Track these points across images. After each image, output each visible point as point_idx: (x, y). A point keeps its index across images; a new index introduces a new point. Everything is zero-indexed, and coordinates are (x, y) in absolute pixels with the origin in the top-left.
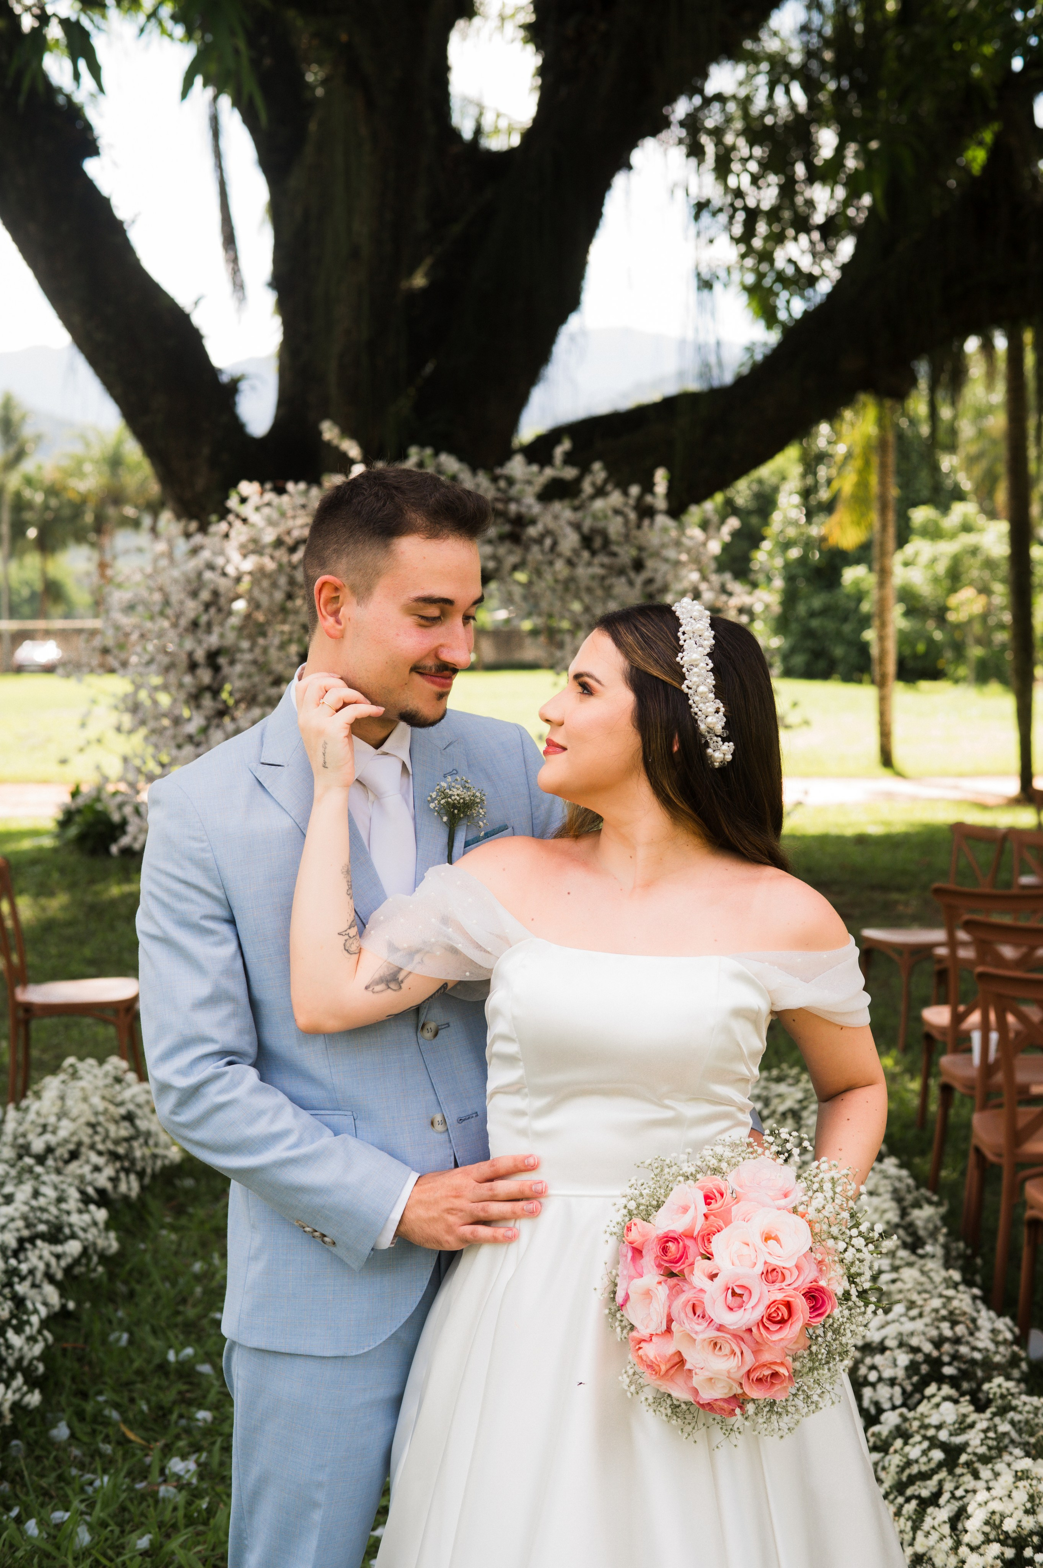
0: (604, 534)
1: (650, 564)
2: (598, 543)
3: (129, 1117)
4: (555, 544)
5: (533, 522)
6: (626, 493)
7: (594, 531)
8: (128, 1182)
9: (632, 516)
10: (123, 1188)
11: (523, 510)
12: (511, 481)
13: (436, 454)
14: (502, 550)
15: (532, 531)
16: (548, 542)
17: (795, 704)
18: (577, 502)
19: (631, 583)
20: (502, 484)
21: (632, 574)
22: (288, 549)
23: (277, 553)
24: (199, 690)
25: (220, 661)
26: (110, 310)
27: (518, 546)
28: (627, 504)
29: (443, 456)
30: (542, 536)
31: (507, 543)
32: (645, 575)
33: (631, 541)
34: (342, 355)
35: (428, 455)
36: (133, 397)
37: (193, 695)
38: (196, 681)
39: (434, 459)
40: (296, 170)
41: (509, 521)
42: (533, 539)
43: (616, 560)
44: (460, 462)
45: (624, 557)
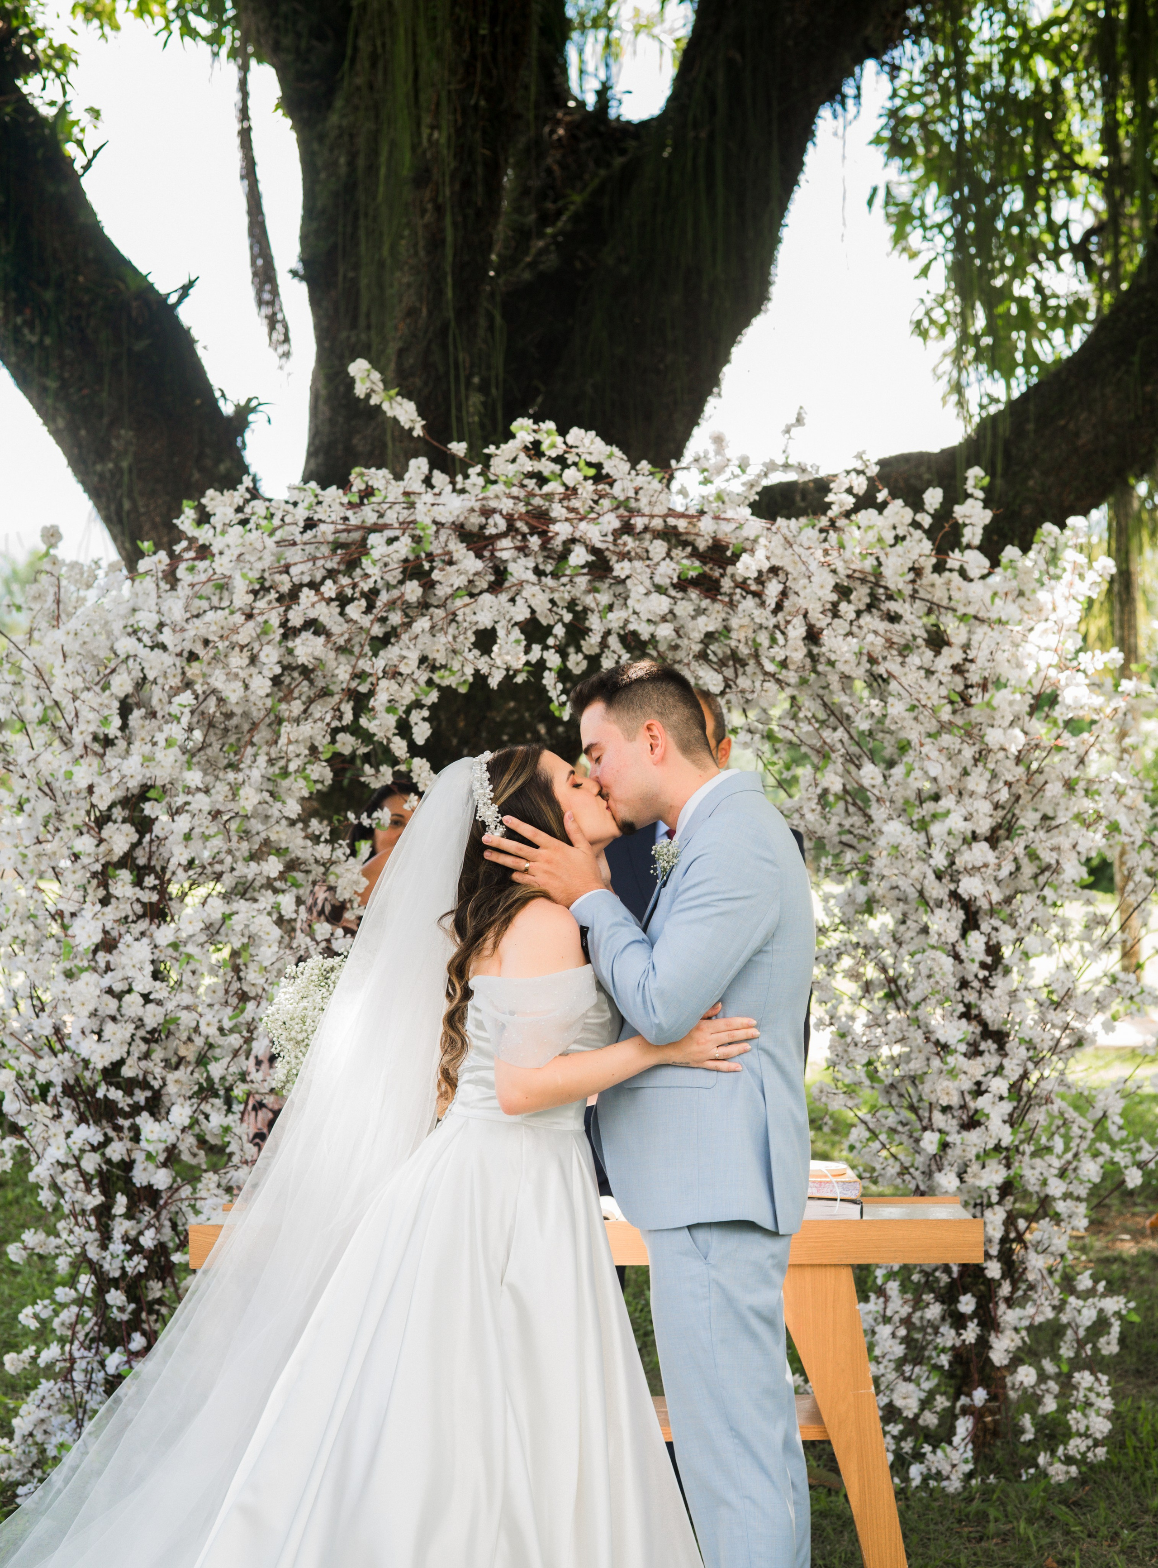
0: (869, 579)
1: (958, 636)
2: (861, 597)
6: (917, 505)
9: (928, 547)
11: (726, 529)
13: (563, 431)
14: (684, 609)
16: (773, 589)
18: (824, 521)
21: (929, 655)
22: (280, 599)
23: (261, 604)
24: (105, 866)
25: (149, 809)
26: (48, 295)
27: (714, 600)
28: (916, 525)
29: (576, 434)
30: (760, 580)
31: (694, 594)
32: (951, 656)
33: (922, 594)
34: (401, 353)
35: (548, 433)
36: (83, 433)
37: (94, 875)
38: (103, 848)
39: (559, 440)
40: (339, 103)
41: (695, 554)
42: (742, 585)
43: (896, 626)
44: (609, 441)
45: (913, 626)
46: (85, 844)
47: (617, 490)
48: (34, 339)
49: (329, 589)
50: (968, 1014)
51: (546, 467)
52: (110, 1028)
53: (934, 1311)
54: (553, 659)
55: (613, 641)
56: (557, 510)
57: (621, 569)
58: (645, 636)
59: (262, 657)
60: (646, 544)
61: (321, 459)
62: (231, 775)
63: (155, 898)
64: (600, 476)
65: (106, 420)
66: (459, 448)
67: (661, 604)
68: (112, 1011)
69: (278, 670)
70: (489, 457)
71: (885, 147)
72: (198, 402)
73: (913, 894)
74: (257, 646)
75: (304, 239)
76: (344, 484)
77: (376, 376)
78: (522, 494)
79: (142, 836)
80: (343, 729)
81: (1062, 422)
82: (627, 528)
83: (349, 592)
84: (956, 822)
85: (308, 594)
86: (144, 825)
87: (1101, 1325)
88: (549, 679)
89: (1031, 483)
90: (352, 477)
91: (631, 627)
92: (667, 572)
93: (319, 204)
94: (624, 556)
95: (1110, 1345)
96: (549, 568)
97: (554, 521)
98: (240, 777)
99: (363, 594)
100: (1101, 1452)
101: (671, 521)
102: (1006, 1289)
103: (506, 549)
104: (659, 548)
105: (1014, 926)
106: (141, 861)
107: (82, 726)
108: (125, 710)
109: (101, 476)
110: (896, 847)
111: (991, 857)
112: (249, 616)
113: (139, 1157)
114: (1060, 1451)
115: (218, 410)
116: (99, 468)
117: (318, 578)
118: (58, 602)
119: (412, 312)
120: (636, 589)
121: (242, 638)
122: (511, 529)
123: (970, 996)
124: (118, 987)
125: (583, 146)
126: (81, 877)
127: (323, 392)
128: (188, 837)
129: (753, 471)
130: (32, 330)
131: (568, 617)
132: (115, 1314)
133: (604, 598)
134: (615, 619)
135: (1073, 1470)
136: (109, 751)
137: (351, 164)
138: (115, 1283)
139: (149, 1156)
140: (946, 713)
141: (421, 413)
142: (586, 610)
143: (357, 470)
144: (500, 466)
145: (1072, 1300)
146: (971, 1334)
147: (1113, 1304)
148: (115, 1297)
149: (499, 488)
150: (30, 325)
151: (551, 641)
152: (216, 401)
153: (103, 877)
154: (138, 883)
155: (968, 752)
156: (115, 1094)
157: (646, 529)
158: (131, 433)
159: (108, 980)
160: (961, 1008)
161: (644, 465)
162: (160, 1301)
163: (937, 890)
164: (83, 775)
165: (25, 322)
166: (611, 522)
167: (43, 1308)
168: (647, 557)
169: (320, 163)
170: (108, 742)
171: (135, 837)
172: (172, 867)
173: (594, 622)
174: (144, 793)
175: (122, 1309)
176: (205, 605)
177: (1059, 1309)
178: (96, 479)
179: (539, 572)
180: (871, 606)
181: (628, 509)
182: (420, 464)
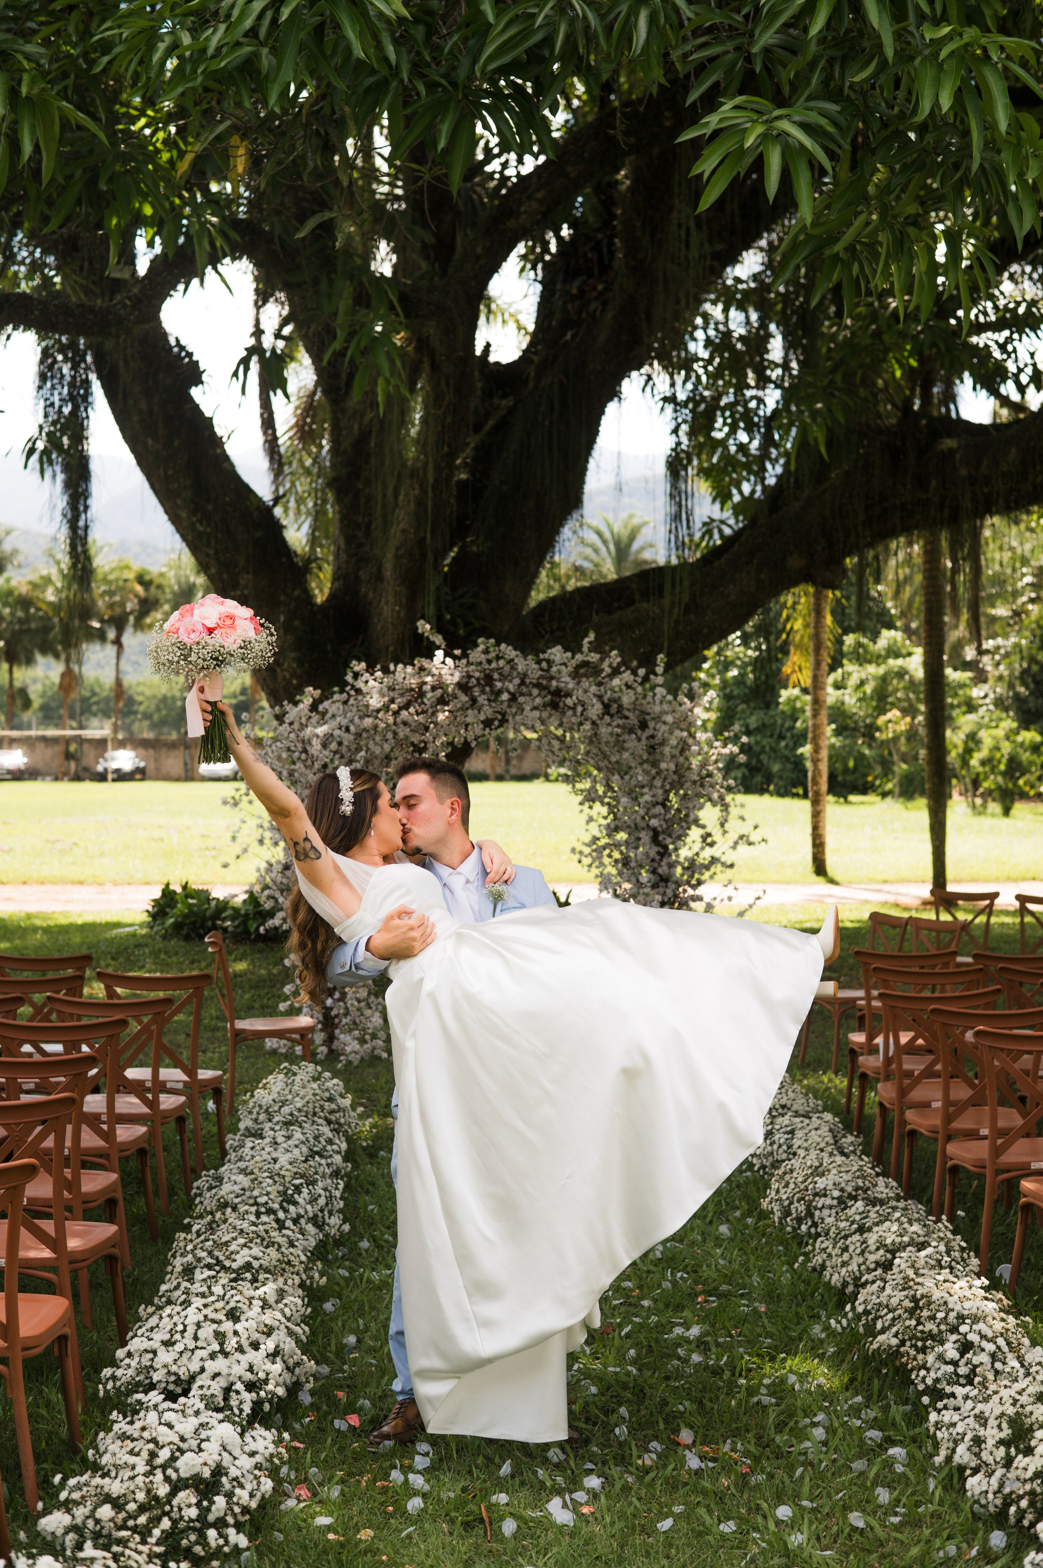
0: (619, 703)
1: (651, 724)
2: (614, 709)
4: (584, 710)
5: (569, 695)
6: (635, 673)
7: (613, 700)
9: (640, 689)
11: (562, 685)
12: (549, 662)
13: (498, 644)
14: (545, 715)
15: (569, 701)
16: (579, 709)
17: (756, 827)
18: (599, 680)
19: (639, 739)
20: (544, 665)
21: (639, 732)
22: (393, 713)
28: (635, 682)
29: (503, 646)
30: (575, 705)
31: (549, 709)
32: (648, 732)
33: (638, 708)
35: (492, 645)
39: (497, 648)
41: (549, 693)
42: (568, 706)
43: (627, 721)
44: (515, 649)
45: (633, 720)
47: (519, 668)
50: (654, 872)
51: (492, 658)
56: (496, 676)
57: (521, 699)
60: (531, 689)
64: (512, 663)
66: (457, 652)
67: (536, 714)
70: (469, 654)
78: (482, 669)
82: (523, 683)
84: (648, 798)
92: (538, 701)
94: (522, 694)
97: (494, 680)
101: (540, 680)
103: (476, 692)
104: (535, 692)
105: (671, 837)
111: (662, 811)
120: (528, 708)
122: (479, 684)
123: (655, 865)
131: (500, 717)
133: (514, 710)
140: (645, 757)
144: (473, 658)
149: (473, 667)
151: (493, 727)
155: (653, 772)
157: (531, 683)
160: (652, 869)
161: (529, 657)
163: (642, 824)
166: (517, 681)
167: (291, 986)
168: (530, 695)
179: (489, 700)
180: (618, 712)
181: (523, 677)
182: (439, 654)
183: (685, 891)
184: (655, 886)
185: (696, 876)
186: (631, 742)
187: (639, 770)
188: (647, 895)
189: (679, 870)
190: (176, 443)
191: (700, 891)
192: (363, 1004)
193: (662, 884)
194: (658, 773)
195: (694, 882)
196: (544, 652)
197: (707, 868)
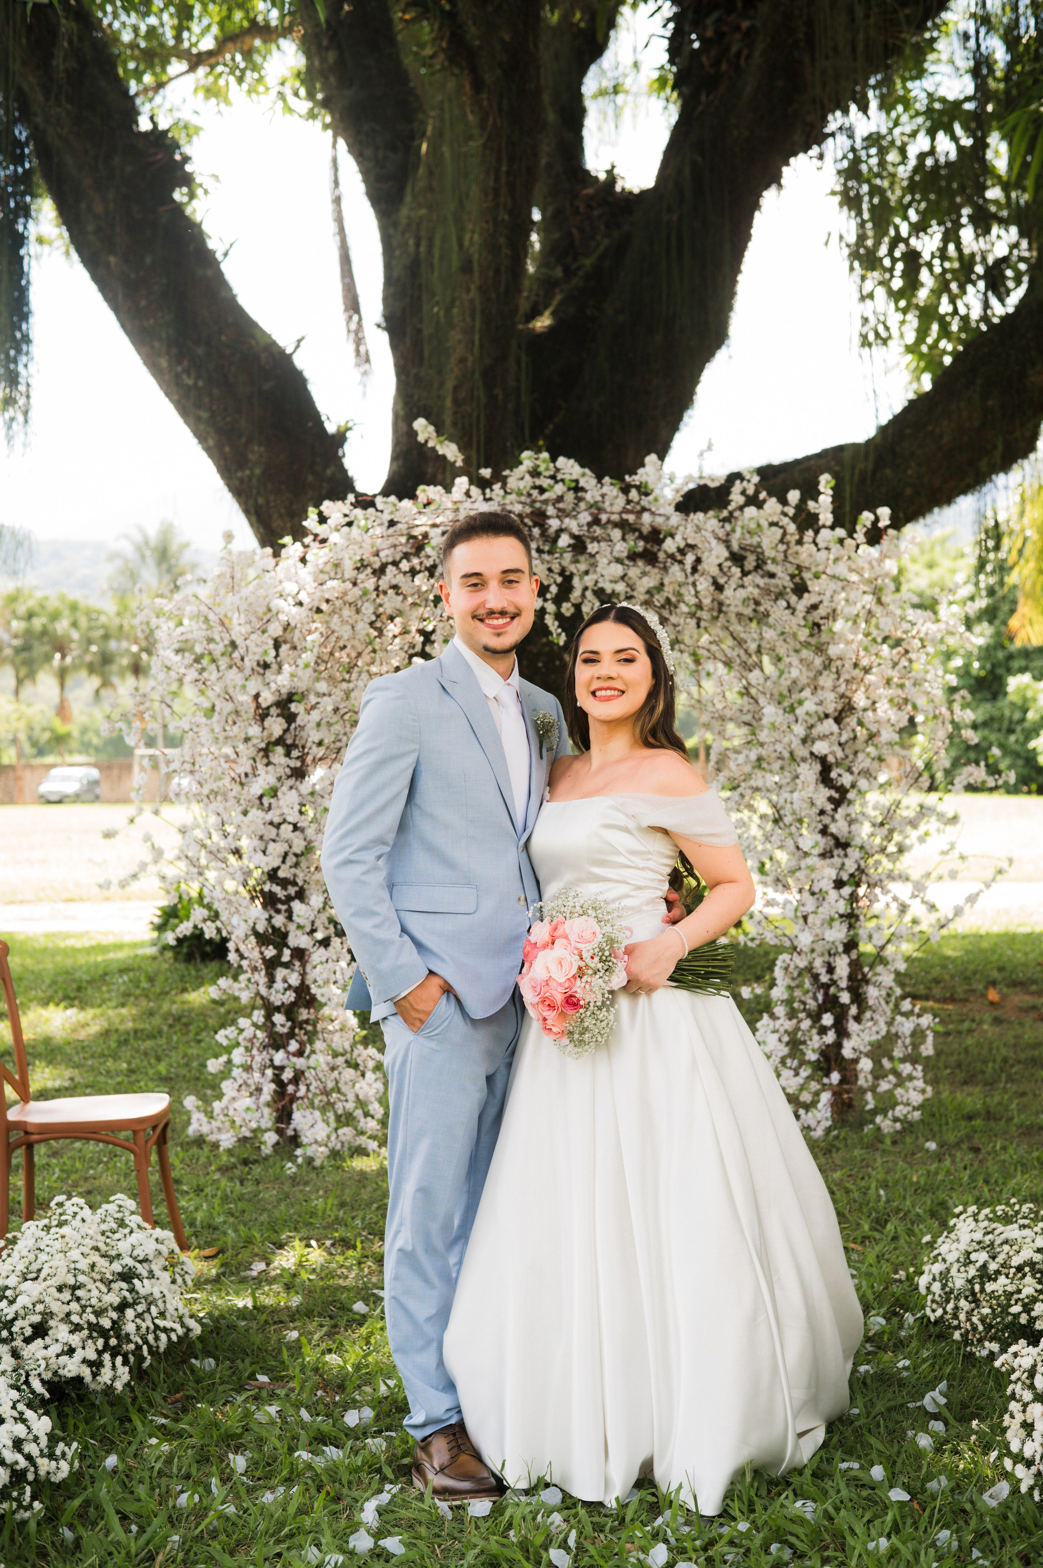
0: (757, 550)
1: (814, 586)
2: (750, 562)
3: (127, 1276)
4: (698, 560)
5: (670, 535)
6: (784, 502)
7: (745, 547)
8: (114, 1367)
9: (792, 528)
10: (106, 1375)
11: (659, 520)
12: (643, 490)
13: (554, 459)
14: (634, 572)
15: (670, 545)
16: (690, 559)
18: (725, 513)
19: (793, 611)
20: (634, 494)
21: (793, 599)
22: (374, 572)
23: (362, 576)
24: (268, 744)
25: (293, 707)
26: (200, 351)
27: (654, 566)
28: (785, 514)
29: (562, 461)
30: (682, 552)
31: (640, 563)
32: (808, 599)
33: (790, 559)
34: (456, 388)
35: (544, 461)
36: (227, 449)
37: (260, 750)
38: (266, 733)
39: (551, 465)
40: (408, 198)
41: (641, 537)
42: (672, 556)
43: (773, 581)
44: (582, 466)
45: (783, 580)
46: (254, 730)
47: (588, 496)
48: (190, 382)
49: (405, 566)
50: (824, 831)
51: (545, 482)
52: (272, 845)
53: (806, 1024)
54: (551, 607)
55: (589, 594)
56: (551, 511)
57: (592, 547)
58: (609, 591)
59: (363, 610)
60: (609, 531)
61: (401, 462)
62: (344, 685)
63: (298, 764)
64: (577, 488)
65: (243, 440)
66: (486, 472)
67: (617, 570)
68: (273, 836)
69: (373, 618)
70: (506, 477)
71: (838, 198)
72: (310, 424)
73: (786, 755)
74: (360, 603)
75: (385, 300)
76: (413, 497)
77: (431, 428)
78: (528, 501)
79: (289, 725)
80: (416, 655)
81: (930, 428)
82: (596, 521)
83: (418, 568)
84: (810, 706)
85: (391, 569)
86: (290, 718)
87: (918, 1035)
88: (549, 620)
89: (910, 472)
90: (418, 492)
91: (600, 585)
92: (621, 548)
93: (395, 274)
94: (595, 539)
95: (928, 1049)
96: (546, 548)
97: (548, 517)
98: (351, 685)
99: (427, 569)
100: (917, 1115)
101: (625, 516)
102: (854, 1010)
104: (616, 534)
105: (852, 773)
106: (289, 741)
107: (250, 656)
108: (277, 645)
109: (241, 480)
110: (773, 724)
111: (835, 728)
112: (355, 584)
113: (292, 927)
114: (890, 1114)
115: (324, 430)
116: (239, 474)
117: (398, 558)
118: (233, 578)
119: (463, 360)
120: (602, 561)
121: (350, 598)
123: (826, 820)
124: (277, 820)
125: (596, 213)
126: (252, 752)
127: (401, 413)
128: (319, 725)
129: (679, 481)
130: (189, 375)
131: (559, 580)
132: (279, 1029)
133: (583, 567)
134: (589, 580)
135: (898, 1126)
136: (268, 672)
137: (417, 245)
138: (278, 1009)
139: (299, 927)
140: (803, 638)
141: (461, 449)
142: (572, 575)
143: (422, 487)
144: (512, 483)
145: (899, 1018)
146: (830, 1037)
147: (926, 1021)
148: (279, 1019)
149: (513, 497)
150: (187, 371)
151: (548, 596)
152: (322, 423)
153: (266, 752)
154: (288, 755)
155: (818, 661)
156: (277, 889)
157: (609, 521)
158: (262, 449)
159: (269, 817)
160: (820, 826)
161: (607, 480)
162: (307, 1022)
163: (802, 752)
164: (254, 685)
165: (184, 371)
166: (585, 517)
167: (231, 1032)
168: (608, 539)
169: (395, 243)
170: (266, 666)
171: (285, 726)
172: (308, 745)
173: (576, 582)
174: (290, 698)
175: (283, 1026)
176: (326, 577)
177: (890, 1023)
178: (237, 483)
180: (757, 567)
181: (596, 508)
182: (462, 482)
183: (878, 863)
184: (825, 855)
185: (897, 837)
186: (778, 611)
187: (795, 661)
188: (812, 869)
189: (866, 829)
190: (148, 260)
191: (905, 863)
192: (340, 1060)
193: (841, 852)
194: (826, 667)
195: (892, 848)
196: (633, 472)
197: (913, 824)
